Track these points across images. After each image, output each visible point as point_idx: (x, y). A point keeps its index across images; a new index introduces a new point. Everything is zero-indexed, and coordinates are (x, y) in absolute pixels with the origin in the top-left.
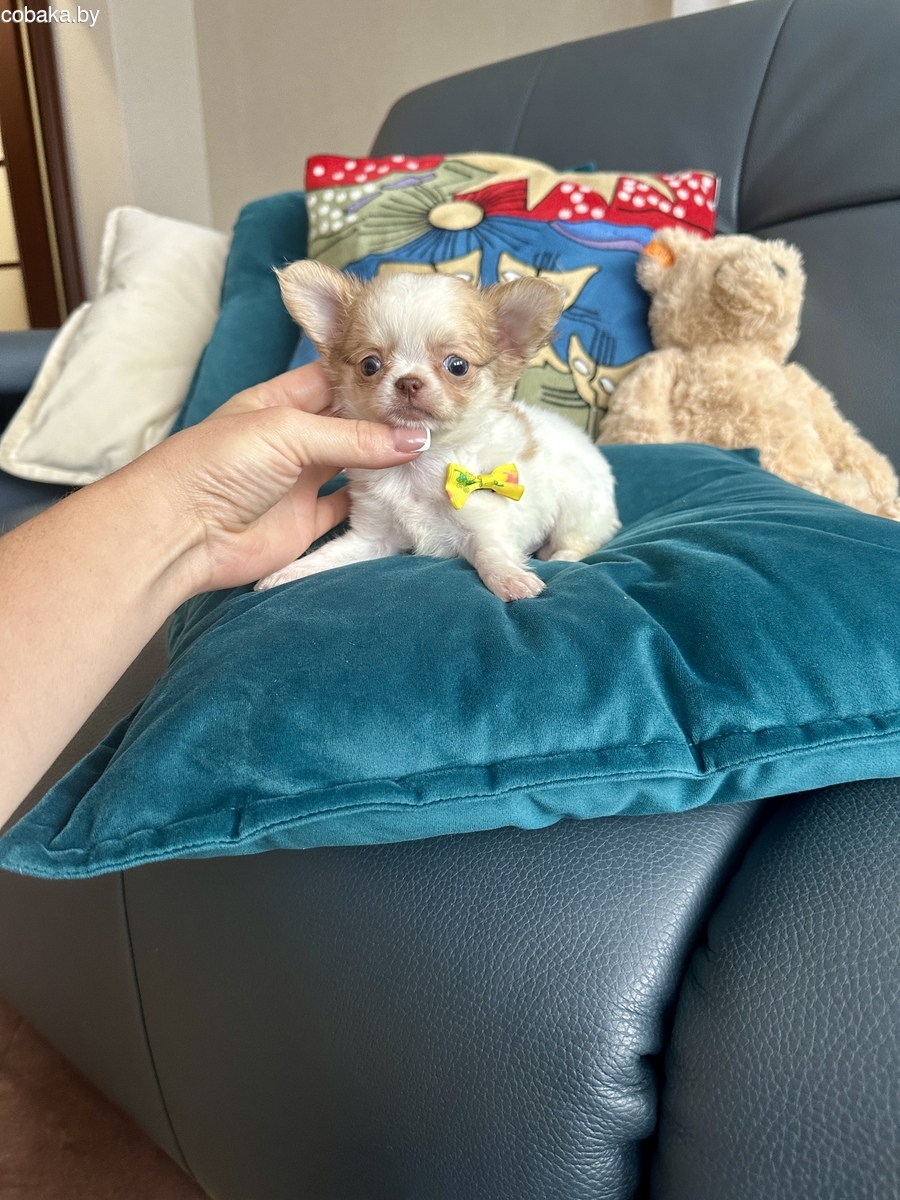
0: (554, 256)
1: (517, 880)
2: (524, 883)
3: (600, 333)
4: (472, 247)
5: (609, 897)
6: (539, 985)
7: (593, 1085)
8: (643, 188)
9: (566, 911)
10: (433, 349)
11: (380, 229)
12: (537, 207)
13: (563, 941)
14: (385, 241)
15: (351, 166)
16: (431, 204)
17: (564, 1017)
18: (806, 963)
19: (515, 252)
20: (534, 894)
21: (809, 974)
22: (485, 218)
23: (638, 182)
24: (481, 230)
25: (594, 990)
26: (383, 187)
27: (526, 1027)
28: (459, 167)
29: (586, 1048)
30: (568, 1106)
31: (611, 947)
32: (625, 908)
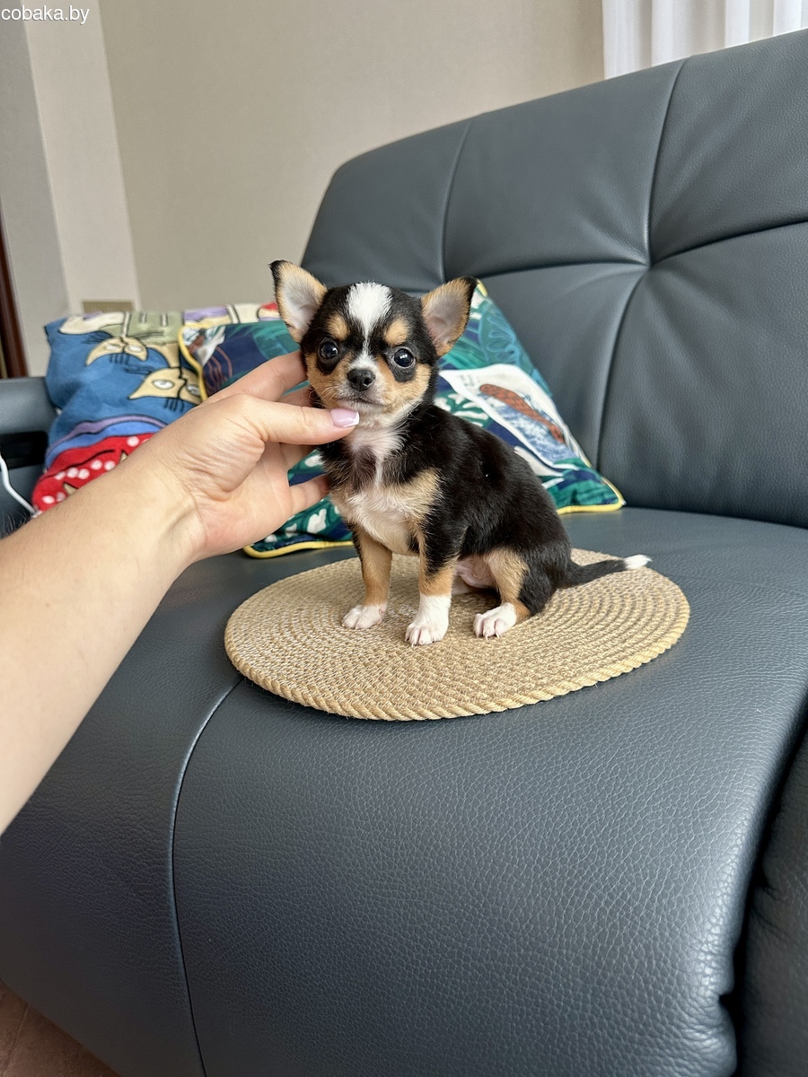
2: (582, 840)
5: (666, 845)
6: (612, 934)
7: (679, 1028)
9: (627, 861)
17: (641, 963)
20: (594, 849)
27: (605, 976)
30: (654, 1051)
31: (676, 891)
32: (682, 852)
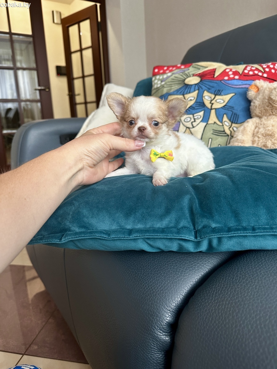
0: (221, 91)
1: (147, 267)
2: (148, 268)
3: (234, 113)
4: (196, 89)
5: (170, 275)
7: (154, 330)
8: (253, 68)
9: (157, 277)
10: (149, 119)
11: (170, 86)
12: (217, 77)
13: (154, 286)
14: (171, 89)
15: (165, 68)
16: (186, 77)
17: (149, 308)
18: (215, 301)
19: (209, 90)
20: (150, 272)
21: (214, 304)
22: (201, 81)
23: (252, 67)
24: (199, 84)
25: (158, 302)
26: (173, 74)
28: (196, 66)
29: (153, 318)
30: (147, 335)
31: (166, 290)
32: (173, 279)
